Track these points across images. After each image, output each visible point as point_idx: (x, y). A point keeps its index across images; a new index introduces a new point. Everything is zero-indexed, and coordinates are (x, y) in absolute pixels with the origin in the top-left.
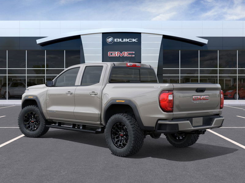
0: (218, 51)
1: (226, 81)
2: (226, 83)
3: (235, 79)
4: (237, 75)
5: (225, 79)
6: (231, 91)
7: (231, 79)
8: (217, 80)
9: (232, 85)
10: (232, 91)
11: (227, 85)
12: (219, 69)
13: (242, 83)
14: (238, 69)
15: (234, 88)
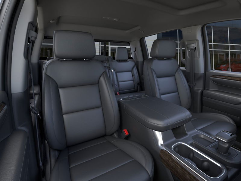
0: (212, 27)
1: (220, 56)
2: (220, 58)
3: (227, 55)
4: (229, 50)
5: (219, 54)
6: (224, 66)
7: (224, 54)
8: (212, 54)
9: (225, 59)
10: (226, 65)
11: (221, 60)
12: (214, 44)
13: (234, 58)
14: (230, 45)
15: (227, 62)
